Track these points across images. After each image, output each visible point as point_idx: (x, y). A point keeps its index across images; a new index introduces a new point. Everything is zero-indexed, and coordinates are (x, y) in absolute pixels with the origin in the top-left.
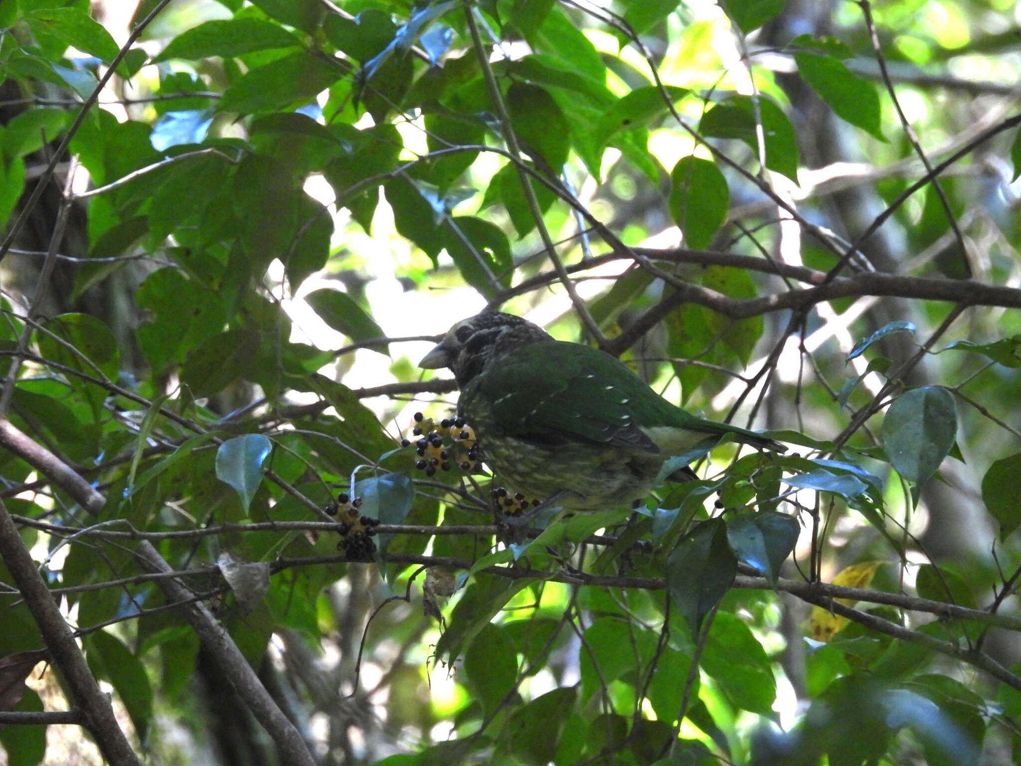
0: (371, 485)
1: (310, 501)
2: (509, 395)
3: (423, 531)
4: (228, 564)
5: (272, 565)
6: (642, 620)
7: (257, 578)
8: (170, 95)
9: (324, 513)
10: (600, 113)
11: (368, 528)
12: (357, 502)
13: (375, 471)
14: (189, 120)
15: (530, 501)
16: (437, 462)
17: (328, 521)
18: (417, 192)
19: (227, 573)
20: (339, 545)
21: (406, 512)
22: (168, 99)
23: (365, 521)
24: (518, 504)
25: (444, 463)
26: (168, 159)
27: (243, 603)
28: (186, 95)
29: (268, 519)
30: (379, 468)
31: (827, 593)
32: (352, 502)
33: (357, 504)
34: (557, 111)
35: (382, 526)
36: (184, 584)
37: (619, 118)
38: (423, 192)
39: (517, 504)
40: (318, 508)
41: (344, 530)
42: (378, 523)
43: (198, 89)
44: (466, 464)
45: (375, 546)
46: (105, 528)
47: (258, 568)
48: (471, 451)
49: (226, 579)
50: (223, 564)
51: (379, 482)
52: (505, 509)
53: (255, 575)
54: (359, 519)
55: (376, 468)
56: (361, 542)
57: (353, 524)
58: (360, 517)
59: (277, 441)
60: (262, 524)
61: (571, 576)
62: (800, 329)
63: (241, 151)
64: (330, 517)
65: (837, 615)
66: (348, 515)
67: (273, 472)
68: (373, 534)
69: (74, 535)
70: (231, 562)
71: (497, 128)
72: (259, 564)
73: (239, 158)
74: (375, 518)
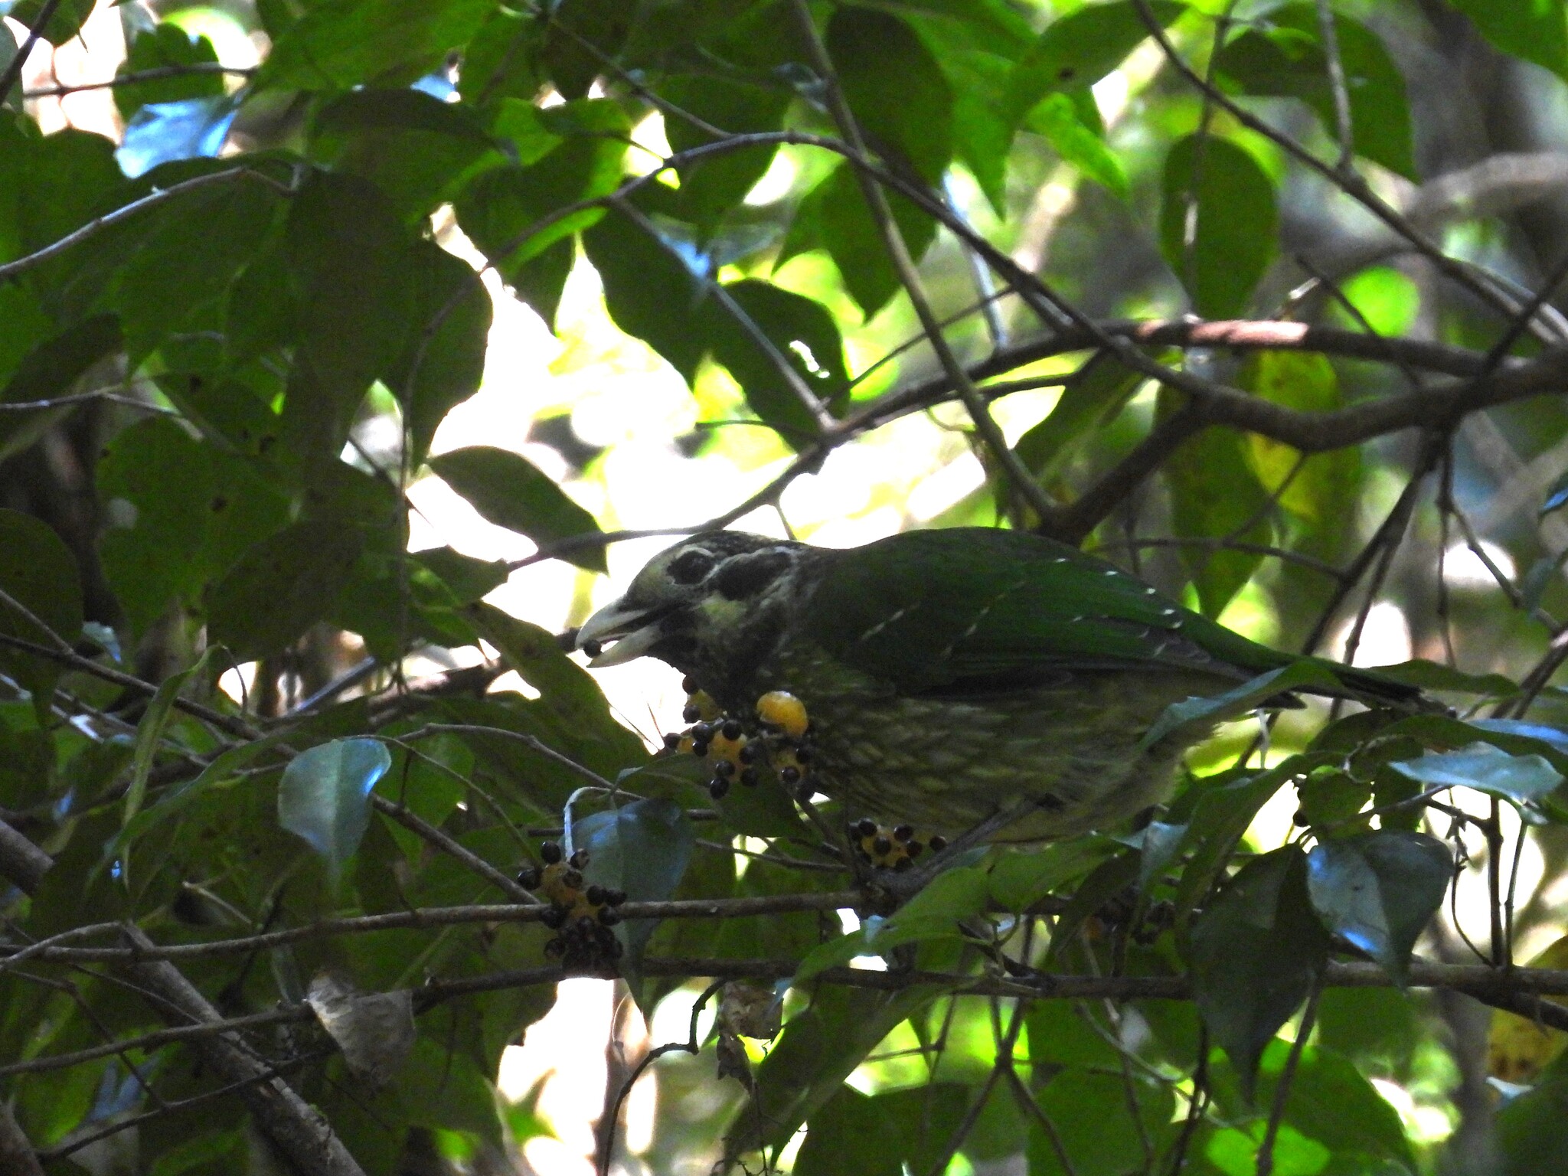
0: (605, 826)
1: (483, 863)
2: (899, 614)
3: (713, 910)
4: (329, 999)
5: (416, 997)
6: (1149, 1066)
7: (388, 1023)
8: (146, 72)
9: (514, 885)
10: (1006, 65)
11: (604, 910)
12: (579, 858)
13: (612, 798)
14: (188, 118)
15: (925, 842)
16: (731, 770)
17: (523, 900)
18: (652, 239)
19: (327, 1018)
20: (548, 947)
21: (677, 877)
22: (143, 80)
23: (596, 896)
24: (900, 851)
25: (748, 771)
26: (157, 193)
27: (364, 1073)
28: (180, 72)
29: (406, 905)
30: (619, 791)
31: (1528, 988)
32: (569, 860)
33: (580, 863)
34: (927, 63)
35: (632, 905)
36: (243, 1043)
37: (1049, 69)
38: (665, 238)
39: (899, 849)
40: (500, 875)
41: (555, 918)
42: (622, 898)
43: (200, 59)
44: (791, 771)
45: (620, 945)
46: (77, 941)
47: (388, 1003)
48: (800, 745)
49: (327, 1028)
50: (319, 999)
51: (620, 819)
52: (877, 860)
53: (381, 1018)
54: (583, 893)
55: (613, 793)
56: (592, 939)
57: (572, 905)
58: (588, 887)
59: (413, 748)
60: (391, 915)
61: (1014, 981)
62: (1440, 463)
63: (298, 170)
64: (529, 895)
65: (1550, 1029)
66: (562, 885)
67: (407, 810)
68: (614, 920)
69: (15, 956)
70: (336, 993)
71: (816, 95)
72: (389, 995)
73: (295, 183)
74: (615, 888)
